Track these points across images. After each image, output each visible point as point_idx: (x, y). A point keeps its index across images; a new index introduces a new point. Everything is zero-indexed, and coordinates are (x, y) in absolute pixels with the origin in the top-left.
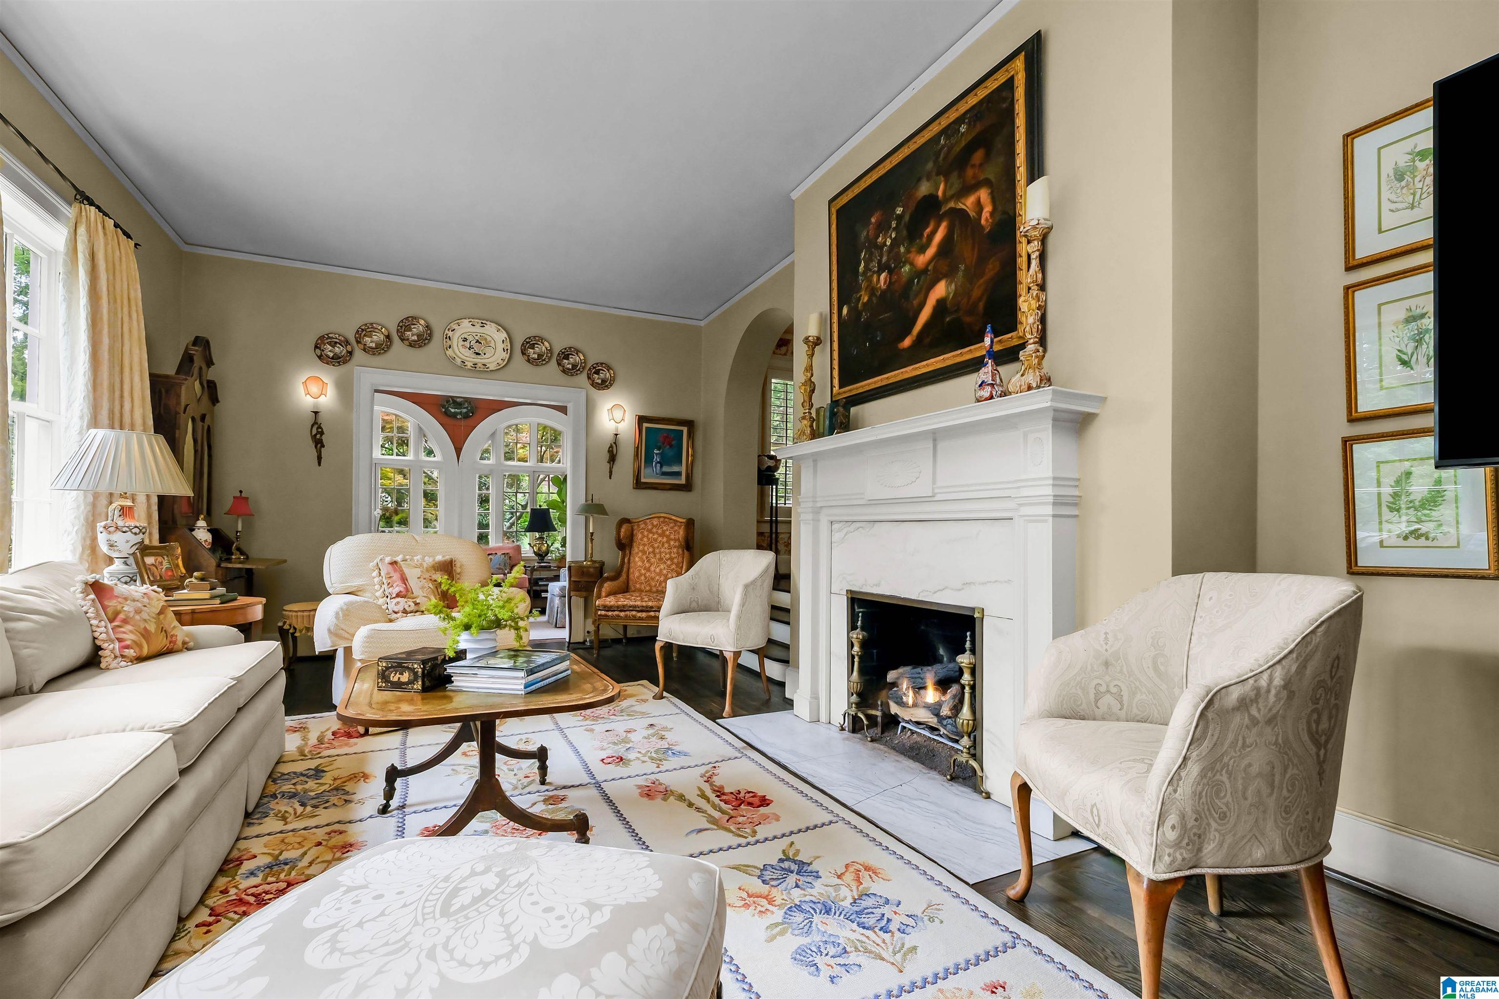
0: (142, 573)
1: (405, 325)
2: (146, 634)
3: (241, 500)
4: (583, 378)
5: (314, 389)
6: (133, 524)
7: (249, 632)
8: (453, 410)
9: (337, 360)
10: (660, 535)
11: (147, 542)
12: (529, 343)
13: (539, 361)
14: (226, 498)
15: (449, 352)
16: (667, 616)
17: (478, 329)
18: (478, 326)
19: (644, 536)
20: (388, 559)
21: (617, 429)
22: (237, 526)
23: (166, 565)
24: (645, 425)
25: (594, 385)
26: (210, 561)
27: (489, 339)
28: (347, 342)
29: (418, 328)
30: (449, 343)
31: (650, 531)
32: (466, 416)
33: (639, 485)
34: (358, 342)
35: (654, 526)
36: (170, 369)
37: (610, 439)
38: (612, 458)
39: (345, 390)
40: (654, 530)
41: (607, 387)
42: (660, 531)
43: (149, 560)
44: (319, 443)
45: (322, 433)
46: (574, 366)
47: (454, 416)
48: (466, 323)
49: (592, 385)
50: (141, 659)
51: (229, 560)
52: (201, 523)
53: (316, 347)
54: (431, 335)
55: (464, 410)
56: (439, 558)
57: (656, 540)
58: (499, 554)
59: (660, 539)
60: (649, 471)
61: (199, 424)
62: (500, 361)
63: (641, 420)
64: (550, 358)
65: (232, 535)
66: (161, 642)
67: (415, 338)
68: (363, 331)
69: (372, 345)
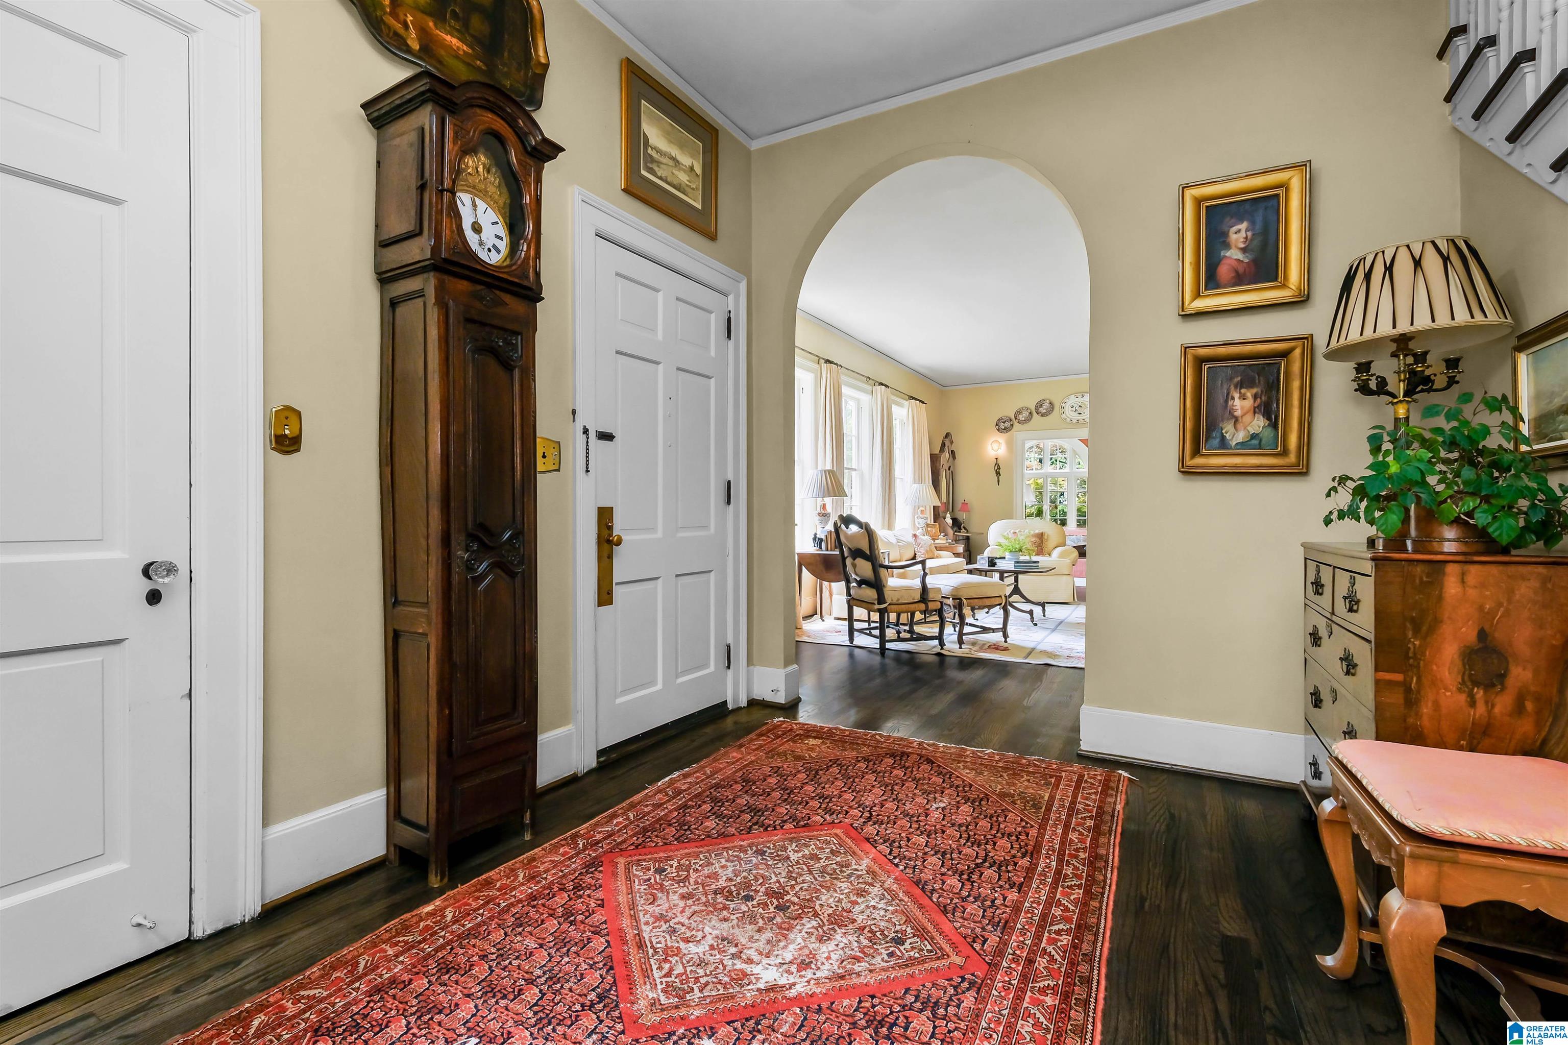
0: (927, 533)
1: (1039, 405)
2: (927, 551)
3: (965, 504)
5: (995, 446)
6: (926, 515)
7: (957, 555)
9: (1007, 430)
11: (929, 522)
14: (959, 505)
15: (1063, 416)
17: (1080, 399)
18: (1080, 397)
22: (962, 516)
23: (935, 530)
26: (951, 532)
28: (1011, 420)
29: (1046, 405)
30: (1063, 410)
34: (1016, 419)
36: (937, 451)
39: (1010, 445)
43: (929, 529)
44: (998, 474)
45: (999, 469)
48: (1073, 397)
51: (960, 532)
52: (948, 515)
53: (997, 425)
54: (1053, 408)
56: (1037, 531)
61: (948, 471)
65: (961, 519)
67: (1045, 411)
68: (1018, 412)
69: (1023, 419)
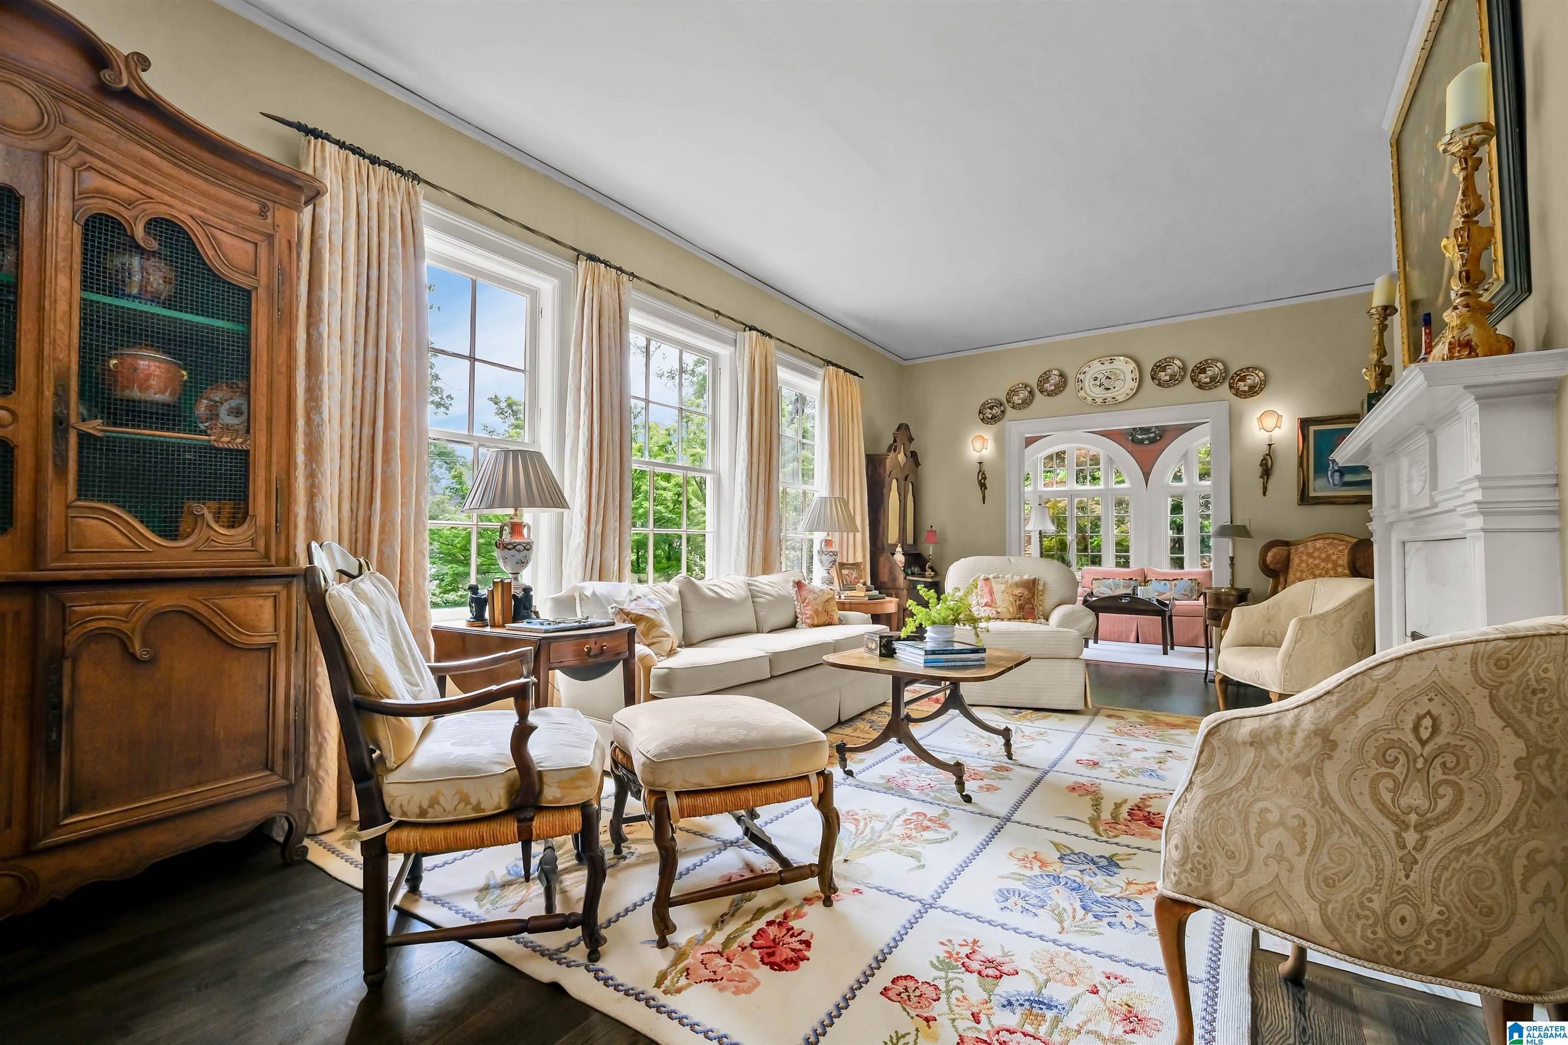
0: (836, 579)
1: (1044, 378)
2: (817, 612)
4: (1224, 390)
5: (978, 445)
6: (830, 550)
8: (1140, 437)
9: (994, 419)
10: (1323, 560)
12: (1160, 367)
13: (1174, 380)
15: (1082, 394)
16: (1228, 647)
17: (1107, 366)
18: (1107, 363)
19: (1302, 561)
20: (982, 577)
21: (1270, 438)
22: (929, 551)
23: (855, 575)
24: (1312, 429)
25: (1238, 393)
27: (1118, 372)
28: (1001, 404)
29: (1054, 379)
30: (1081, 385)
31: (1310, 555)
32: (1153, 441)
33: (1305, 498)
34: (1008, 402)
35: (1316, 549)
37: (1265, 450)
38: (1266, 471)
39: (1001, 442)
40: (1316, 554)
41: (1257, 393)
42: (1323, 556)
43: (845, 572)
44: (983, 486)
45: (985, 478)
46: (1213, 378)
47: (1141, 442)
48: (1096, 365)
49: (1236, 395)
50: (814, 626)
51: (918, 575)
53: (980, 412)
54: (1065, 383)
55: (1152, 435)
56: (1026, 577)
57: (1317, 566)
58: (1186, 579)
59: (1323, 565)
60: (1321, 482)
62: (1129, 391)
63: (1305, 424)
64: (1183, 377)
66: (824, 618)
67: (1053, 388)
68: (1012, 392)
69: (1020, 401)
